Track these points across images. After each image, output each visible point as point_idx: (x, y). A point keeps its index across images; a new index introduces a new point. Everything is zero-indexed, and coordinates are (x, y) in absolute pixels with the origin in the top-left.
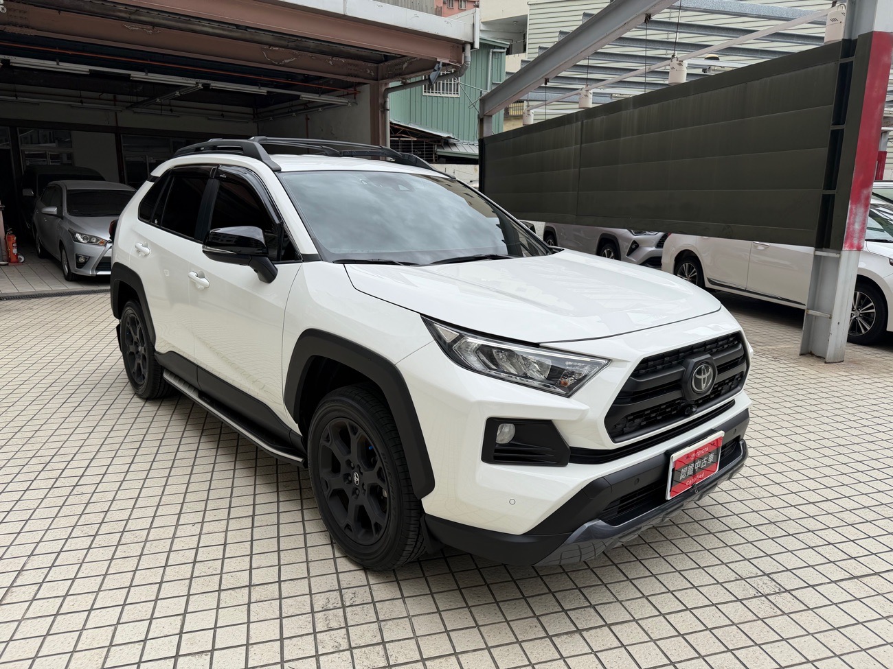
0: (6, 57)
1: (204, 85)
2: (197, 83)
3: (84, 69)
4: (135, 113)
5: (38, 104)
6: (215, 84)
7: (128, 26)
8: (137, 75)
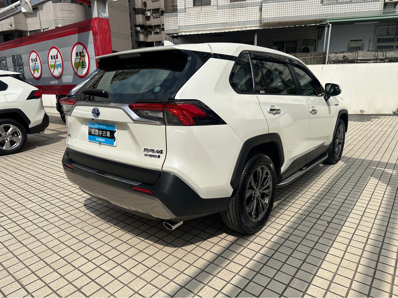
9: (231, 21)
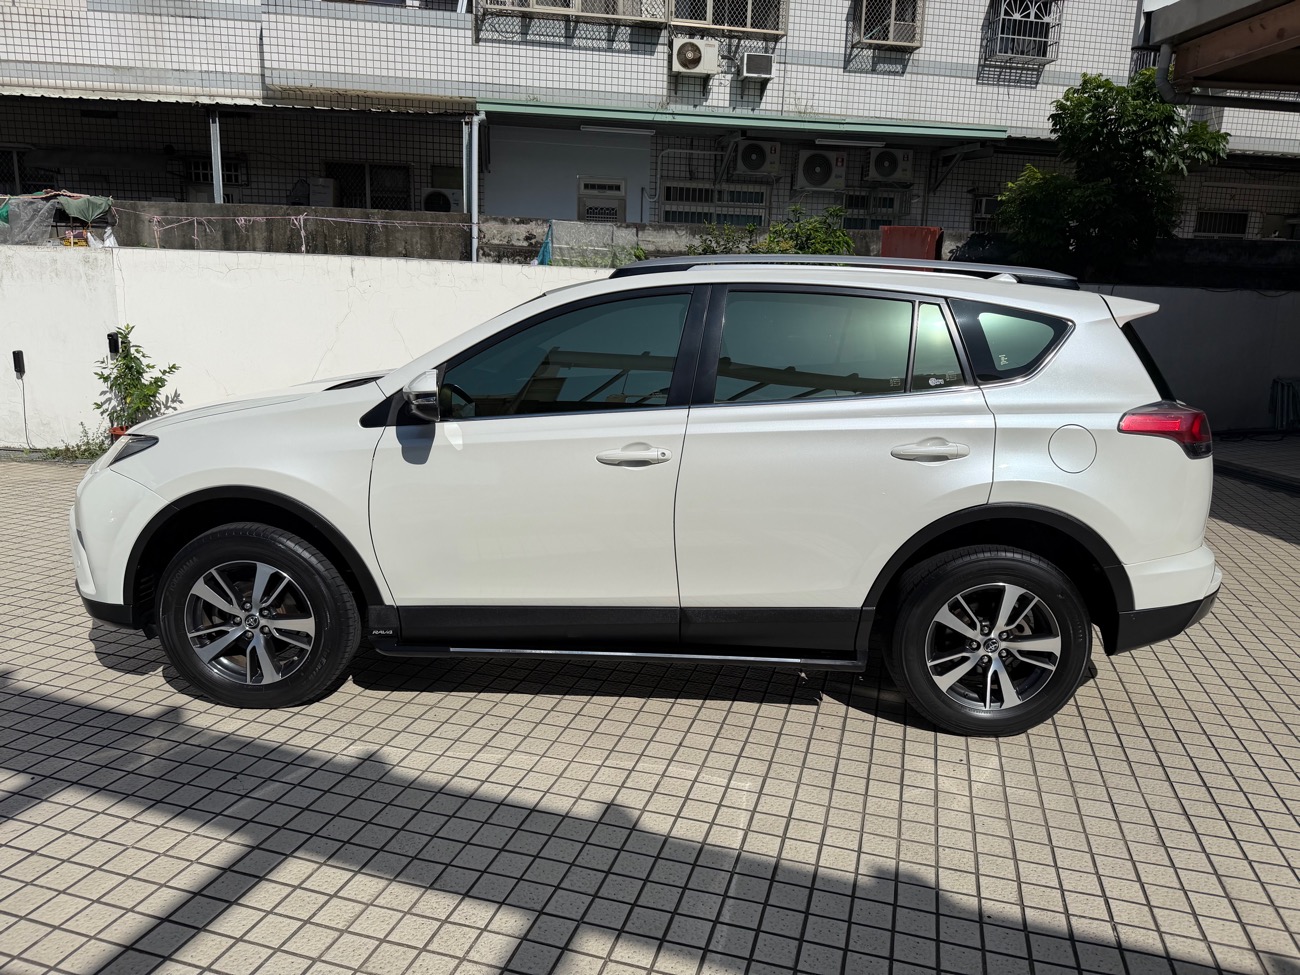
9: (146, 64)
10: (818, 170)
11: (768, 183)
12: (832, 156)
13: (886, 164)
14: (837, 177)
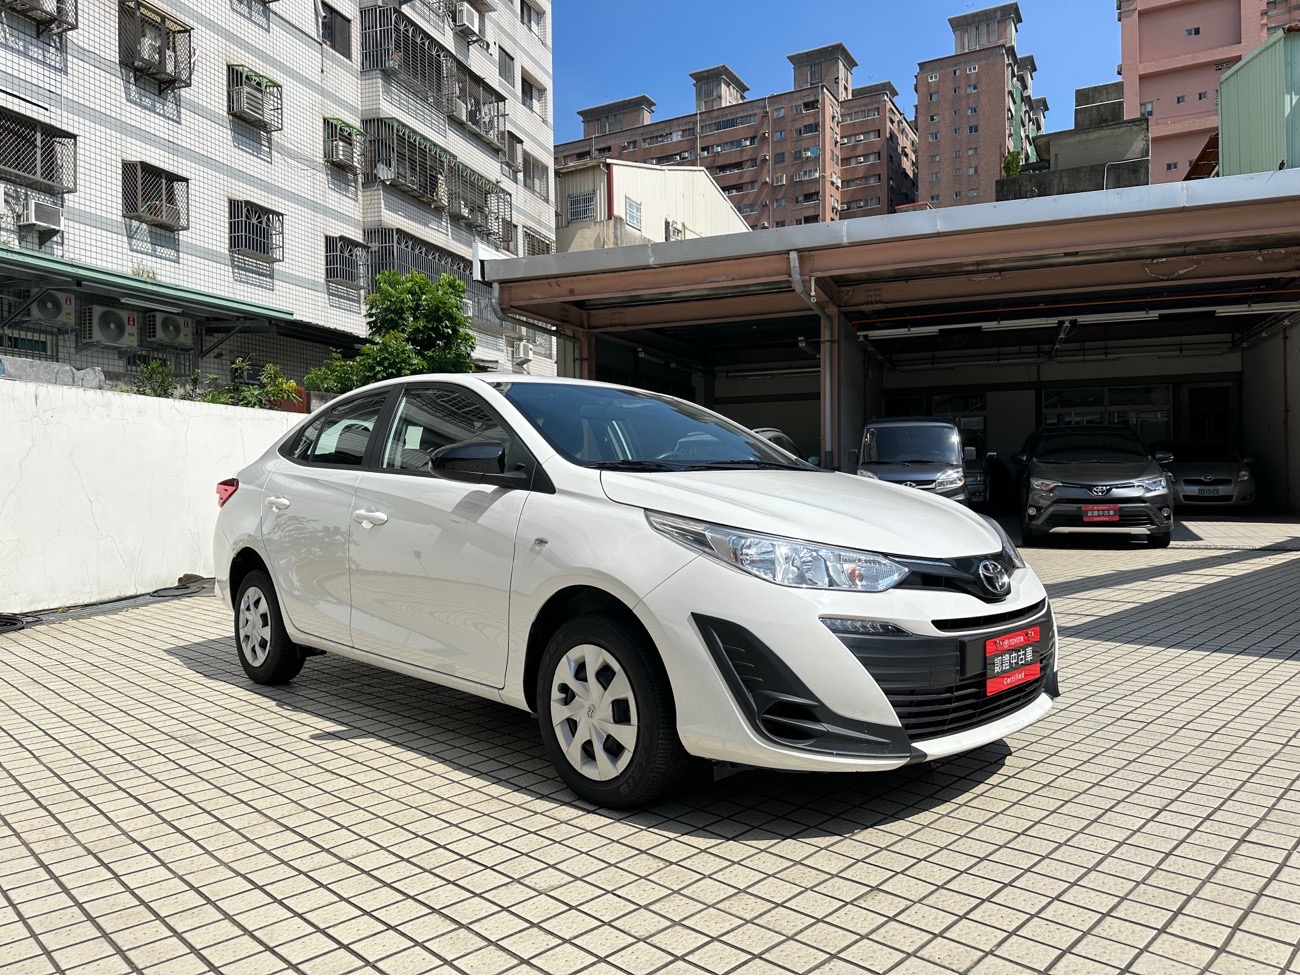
0: (865, 333)
1: (1071, 322)
2: (1061, 323)
3: (933, 330)
4: (1059, 362)
5: (953, 368)
6: (1083, 319)
7: (975, 278)
8: (988, 326)
10: (112, 326)
11: (52, 333)
12: (124, 315)
13: (171, 328)
14: (130, 335)
